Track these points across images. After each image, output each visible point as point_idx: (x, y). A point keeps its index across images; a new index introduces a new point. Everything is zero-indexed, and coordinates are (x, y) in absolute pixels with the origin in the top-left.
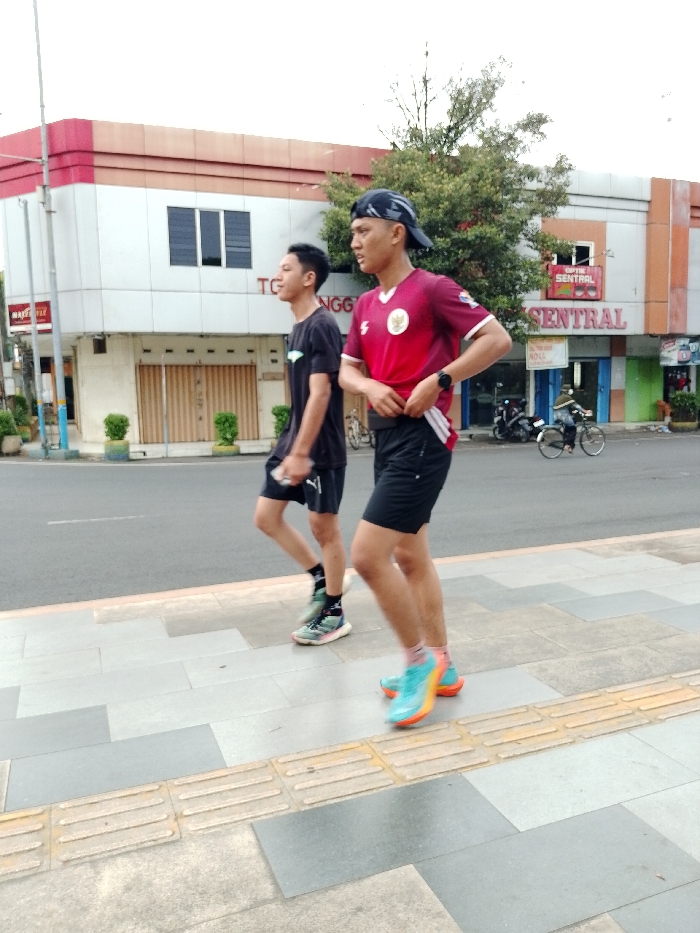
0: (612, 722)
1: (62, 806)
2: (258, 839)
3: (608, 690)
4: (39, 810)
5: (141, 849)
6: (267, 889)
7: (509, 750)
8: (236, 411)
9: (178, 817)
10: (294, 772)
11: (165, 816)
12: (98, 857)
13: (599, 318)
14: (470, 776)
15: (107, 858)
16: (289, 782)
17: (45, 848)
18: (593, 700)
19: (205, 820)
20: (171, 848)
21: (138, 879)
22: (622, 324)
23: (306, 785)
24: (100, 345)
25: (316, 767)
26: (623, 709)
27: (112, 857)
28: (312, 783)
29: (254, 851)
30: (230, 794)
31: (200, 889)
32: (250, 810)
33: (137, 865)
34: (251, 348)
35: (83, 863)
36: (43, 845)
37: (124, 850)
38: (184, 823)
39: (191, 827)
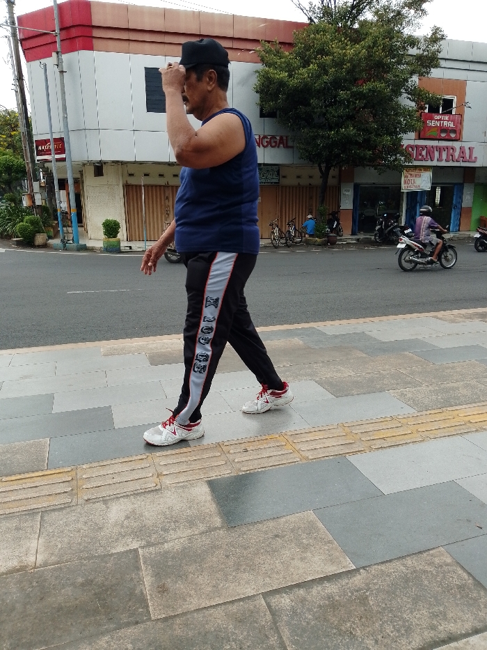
0: (451, 429)
1: (84, 467)
2: (211, 491)
3: (448, 409)
4: (69, 469)
6: (217, 521)
7: (378, 444)
9: (159, 475)
10: (234, 451)
11: (151, 475)
12: (108, 498)
13: (457, 154)
14: (351, 458)
15: (113, 499)
16: (231, 457)
17: (74, 492)
18: (439, 415)
19: (176, 477)
21: (134, 511)
23: (243, 459)
24: (99, 169)
25: (250, 449)
27: (117, 498)
28: (246, 458)
29: (209, 497)
31: (174, 520)
33: (133, 504)
36: (72, 490)
37: (125, 494)
38: (163, 479)
39: (168, 482)
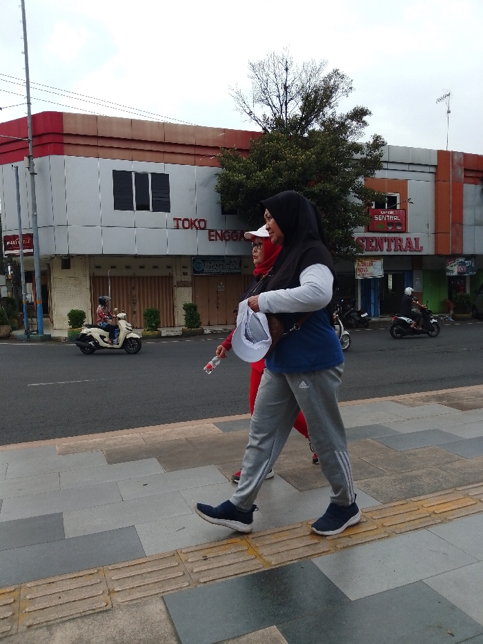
1: (28, 585)
3: (413, 499)
4: (12, 588)
7: (344, 542)
8: (159, 308)
9: (110, 593)
10: (193, 559)
11: (101, 592)
12: (53, 622)
13: (404, 244)
14: (317, 561)
15: (58, 623)
16: (189, 566)
17: (15, 617)
18: (402, 507)
19: (129, 594)
20: (105, 615)
22: (419, 248)
25: (209, 556)
26: (423, 513)
27: (63, 622)
28: (205, 567)
30: (147, 575)
32: (162, 587)
33: (80, 628)
34: (169, 265)
36: (13, 614)
37: (71, 617)
38: (115, 597)
39: (119, 600)
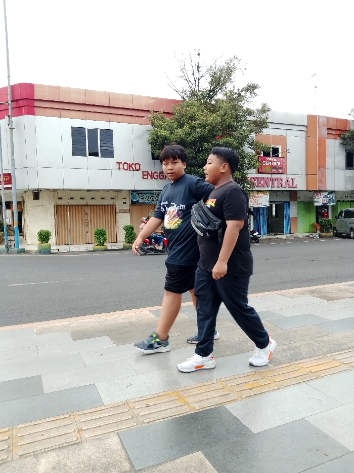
0: (299, 378)
1: (19, 427)
2: (121, 441)
3: (295, 362)
4: (7, 429)
5: (61, 447)
6: (127, 466)
7: (248, 393)
8: (105, 228)
9: (79, 431)
10: (139, 407)
11: (73, 431)
12: (38, 452)
13: (284, 182)
14: (228, 406)
15: (44, 452)
16: (136, 412)
17: (10, 449)
18: (287, 368)
19: (94, 432)
20: (76, 446)
21: (59, 463)
22: (295, 185)
23: (146, 413)
24: (36, 195)
25: (151, 404)
26: (303, 372)
27: (46, 452)
28: (148, 412)
29: (120, 446)
30: (106, 418)
31: (92, 467)
32: (117, 426)
33: (59, 456)
34: (113, 196)
35: (30, 456)
36: (9, 447)
37: (52, 448)
38: (83, 433)
39: (87, 436)
